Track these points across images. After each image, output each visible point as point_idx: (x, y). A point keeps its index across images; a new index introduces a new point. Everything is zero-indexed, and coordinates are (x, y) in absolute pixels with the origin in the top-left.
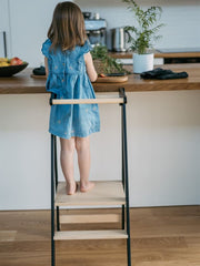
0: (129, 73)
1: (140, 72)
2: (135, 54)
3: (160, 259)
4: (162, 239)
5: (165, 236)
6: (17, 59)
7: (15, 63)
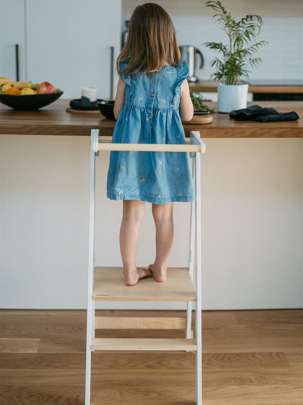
0: (212, 112)
1: (229, 110)
2: (221, 85)
3: (251, 382)
4: (253, 355)
5: (257, 351)
6: (47, 84)
7: (44, 90)
